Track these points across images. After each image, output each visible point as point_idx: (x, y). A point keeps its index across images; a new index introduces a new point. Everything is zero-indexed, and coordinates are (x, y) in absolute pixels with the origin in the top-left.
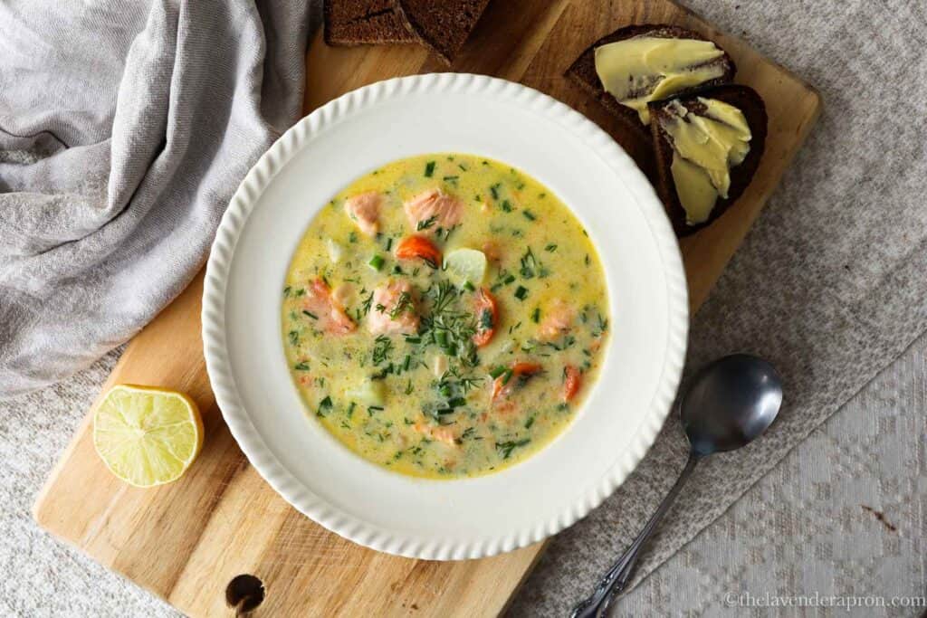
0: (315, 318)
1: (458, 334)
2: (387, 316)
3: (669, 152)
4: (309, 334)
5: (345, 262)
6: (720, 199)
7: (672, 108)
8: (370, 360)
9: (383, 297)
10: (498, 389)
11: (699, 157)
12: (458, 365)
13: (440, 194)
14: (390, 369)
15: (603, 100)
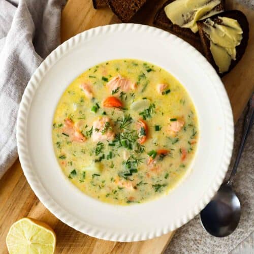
0: (68, 136)
1: (130, 139)
2: (100, 133)
3: (208, 42)
4: (65, 143)
5: (79, 111)
6: (232, 60)
7: (207, 22)
8: (95, 153)
9: (98, 125)
10: (151, 161)
11: (222, 43)
12: (134, 154)
13: (120, 77)
14: (103, 157)
15: (174, 28)
